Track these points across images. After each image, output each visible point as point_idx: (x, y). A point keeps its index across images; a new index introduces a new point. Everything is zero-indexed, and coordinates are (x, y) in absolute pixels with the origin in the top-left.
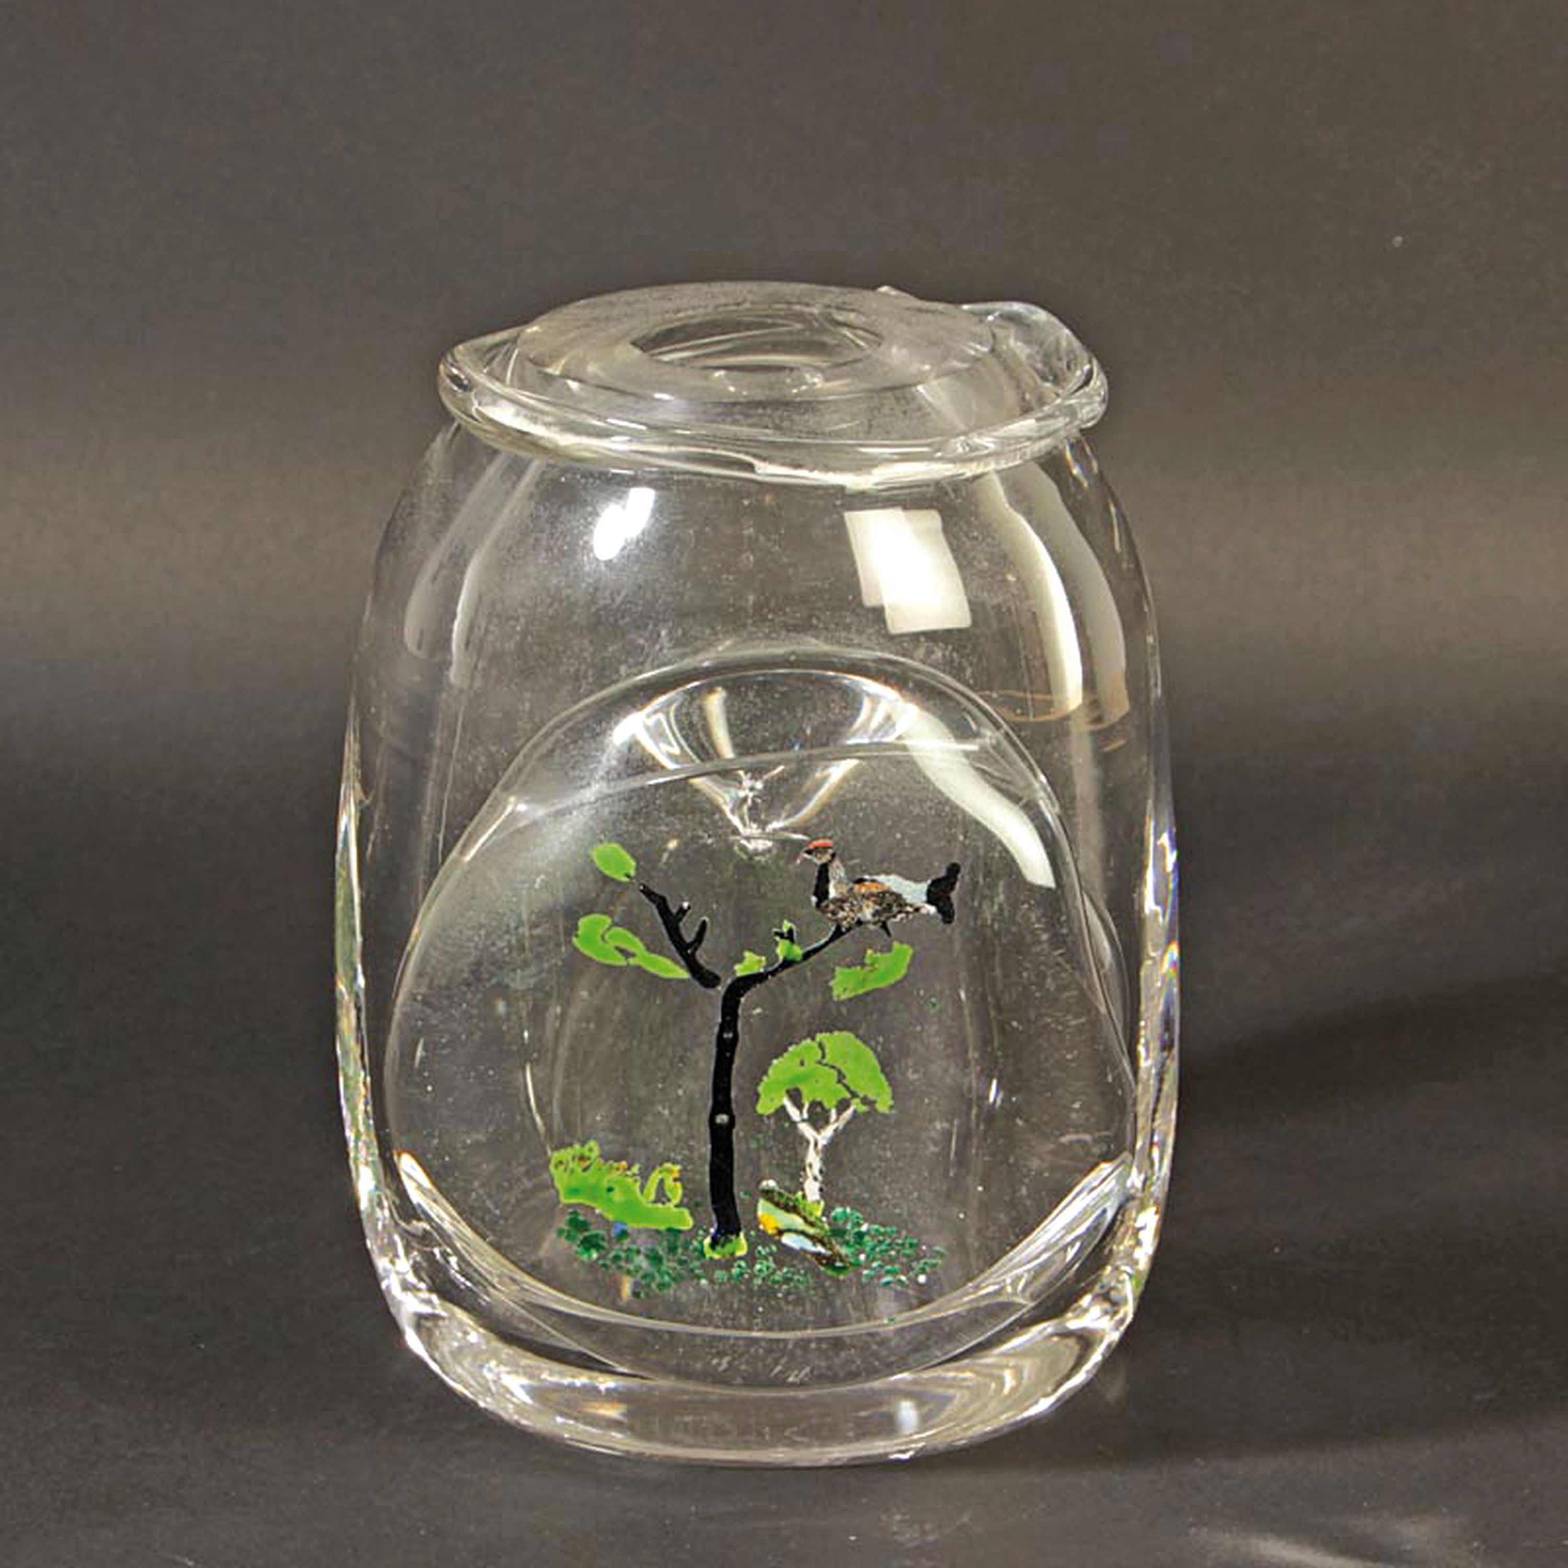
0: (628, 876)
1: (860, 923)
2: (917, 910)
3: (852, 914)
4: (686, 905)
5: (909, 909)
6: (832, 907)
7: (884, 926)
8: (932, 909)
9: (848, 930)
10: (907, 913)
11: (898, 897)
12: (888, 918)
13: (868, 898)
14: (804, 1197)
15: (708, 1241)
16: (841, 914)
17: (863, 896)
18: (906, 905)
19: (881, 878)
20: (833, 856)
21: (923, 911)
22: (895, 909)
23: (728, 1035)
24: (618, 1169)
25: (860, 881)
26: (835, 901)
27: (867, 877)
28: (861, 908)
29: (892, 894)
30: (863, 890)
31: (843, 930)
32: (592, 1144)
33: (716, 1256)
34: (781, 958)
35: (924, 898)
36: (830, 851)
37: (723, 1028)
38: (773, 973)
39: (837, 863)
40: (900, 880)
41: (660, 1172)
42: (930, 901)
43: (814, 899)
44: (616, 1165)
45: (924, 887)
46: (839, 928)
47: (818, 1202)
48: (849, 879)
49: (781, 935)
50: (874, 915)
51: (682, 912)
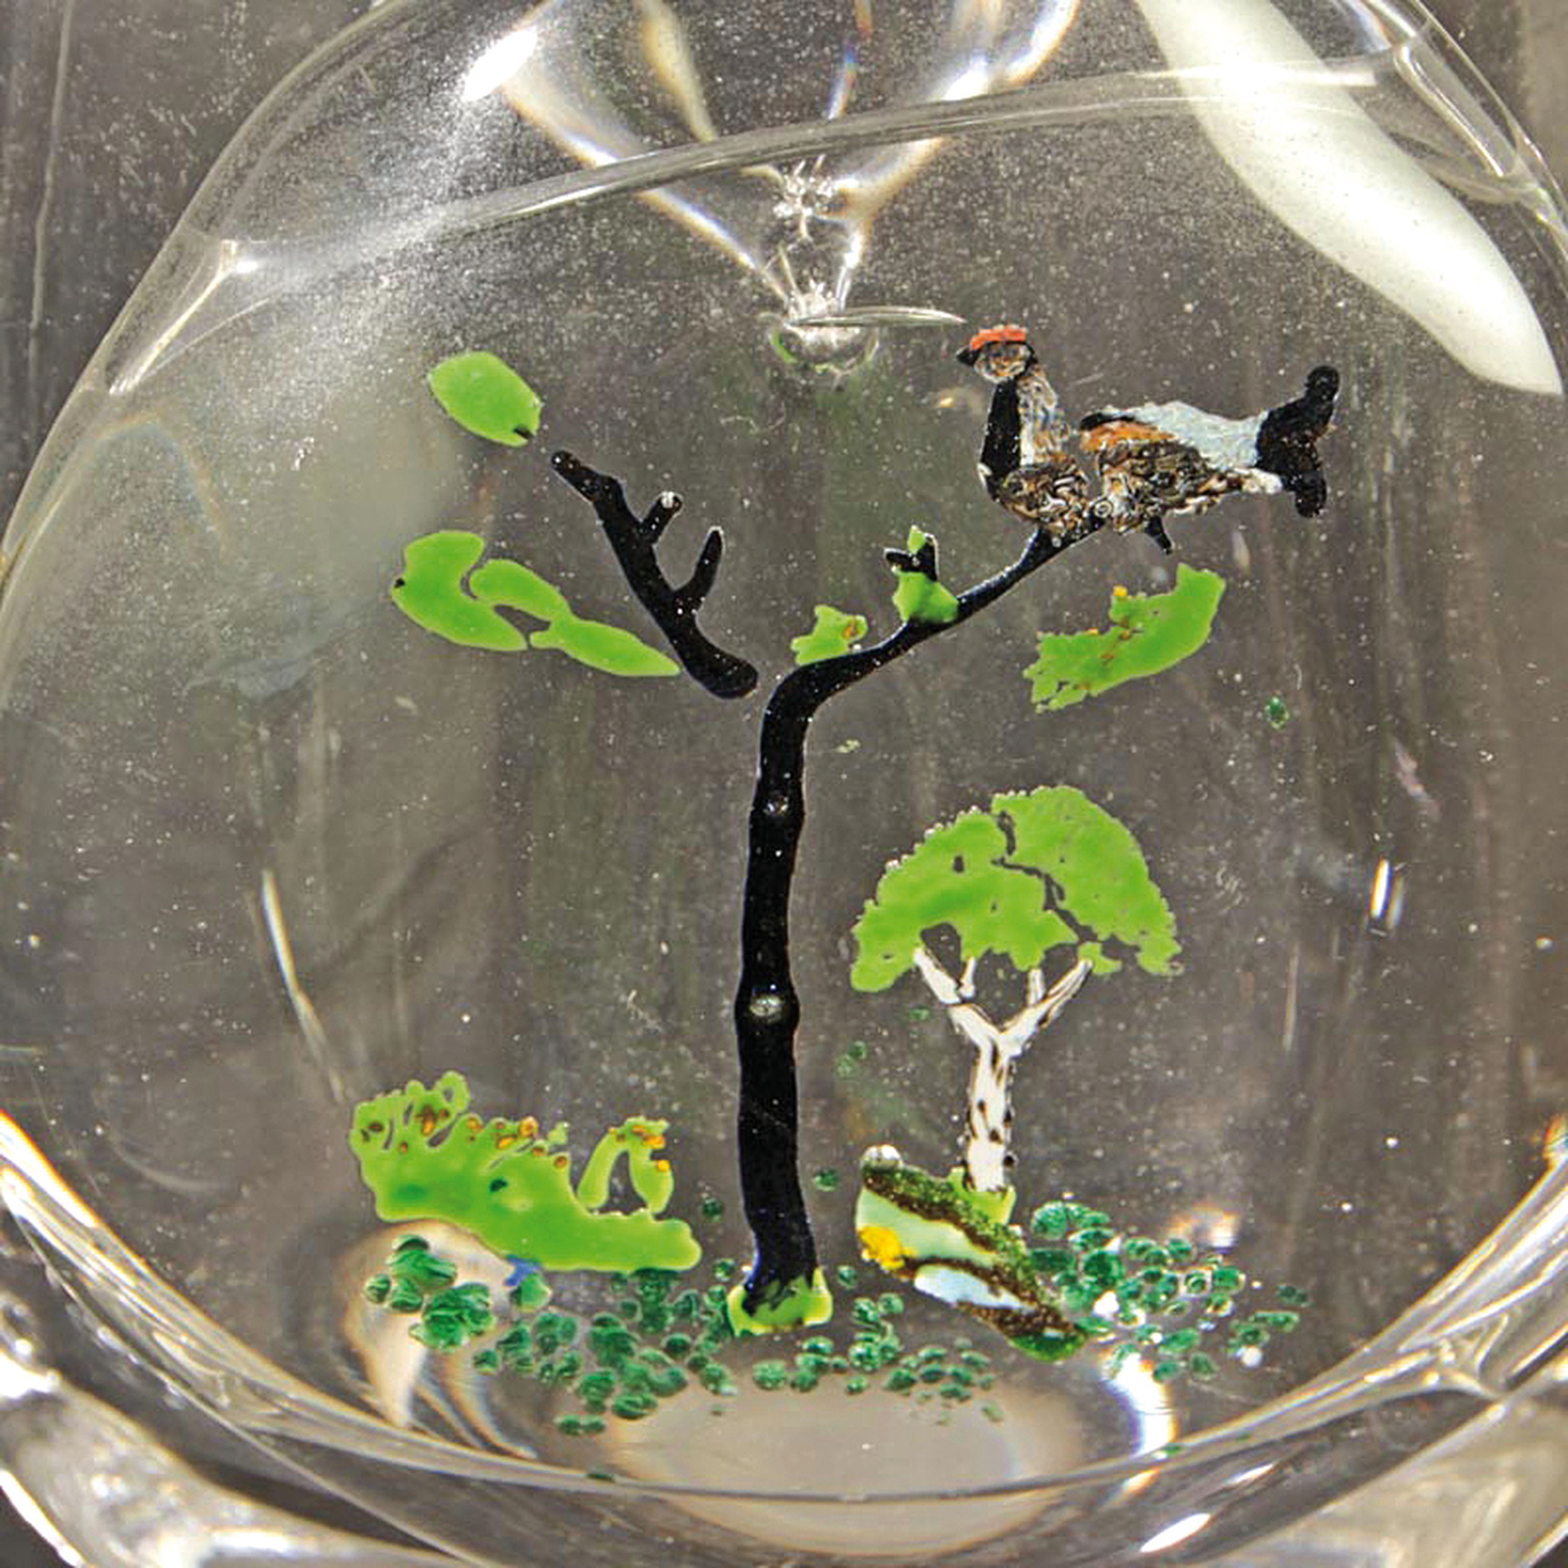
0: (523, 432)
1: (1095, 522)
2: (1235, 484)
3: (1074, 502)
4: (668, 498)
5: (1215, 484)
6: (1027, 487)
7: (1155, 528)
8: (1271, 482)
9: (1066, 542)
10: (1211, 493)
11: (1190, 455)
12: (1165, 508)
13: (1115, 464)
14: (968, 1179)
15: (736, 1294)
16: (1051, 504)
17: (1103, 457)
18: (1210, 473)
19: (1147, 412)
20: (1031, 362)
21: (1249, 487)
22: (1181, 485)
23: (778, 808)
24: (515, 1136)
25: (1094, 422)
26: (1036, 473)
27: (1111, 410)
28: (1096, 491)
29: (1174, 448)
30: (1104, 443)
31: (1057, 542)
32: (453, 1079)
33: (758, 1329)
34: (905, 618)
35: (1252, 455)
36: (1023, 351)
37: (763, 794)
38: (885, 655)
39: (1039, 380)
40: (1192, 412)
41: (621, 1138)
42: (1263, 465)
43: (983, 471)
44: (511, 1126)
45: (1250, 428)
46: (1044, 538)
47: (1003, 1191)
48: (1069, 416)
49: (905, 563)
50: (1129, 503)
51: (661, 514)
